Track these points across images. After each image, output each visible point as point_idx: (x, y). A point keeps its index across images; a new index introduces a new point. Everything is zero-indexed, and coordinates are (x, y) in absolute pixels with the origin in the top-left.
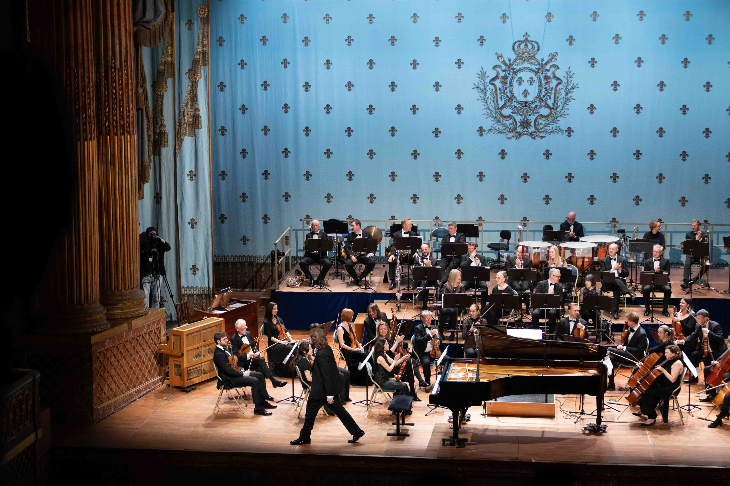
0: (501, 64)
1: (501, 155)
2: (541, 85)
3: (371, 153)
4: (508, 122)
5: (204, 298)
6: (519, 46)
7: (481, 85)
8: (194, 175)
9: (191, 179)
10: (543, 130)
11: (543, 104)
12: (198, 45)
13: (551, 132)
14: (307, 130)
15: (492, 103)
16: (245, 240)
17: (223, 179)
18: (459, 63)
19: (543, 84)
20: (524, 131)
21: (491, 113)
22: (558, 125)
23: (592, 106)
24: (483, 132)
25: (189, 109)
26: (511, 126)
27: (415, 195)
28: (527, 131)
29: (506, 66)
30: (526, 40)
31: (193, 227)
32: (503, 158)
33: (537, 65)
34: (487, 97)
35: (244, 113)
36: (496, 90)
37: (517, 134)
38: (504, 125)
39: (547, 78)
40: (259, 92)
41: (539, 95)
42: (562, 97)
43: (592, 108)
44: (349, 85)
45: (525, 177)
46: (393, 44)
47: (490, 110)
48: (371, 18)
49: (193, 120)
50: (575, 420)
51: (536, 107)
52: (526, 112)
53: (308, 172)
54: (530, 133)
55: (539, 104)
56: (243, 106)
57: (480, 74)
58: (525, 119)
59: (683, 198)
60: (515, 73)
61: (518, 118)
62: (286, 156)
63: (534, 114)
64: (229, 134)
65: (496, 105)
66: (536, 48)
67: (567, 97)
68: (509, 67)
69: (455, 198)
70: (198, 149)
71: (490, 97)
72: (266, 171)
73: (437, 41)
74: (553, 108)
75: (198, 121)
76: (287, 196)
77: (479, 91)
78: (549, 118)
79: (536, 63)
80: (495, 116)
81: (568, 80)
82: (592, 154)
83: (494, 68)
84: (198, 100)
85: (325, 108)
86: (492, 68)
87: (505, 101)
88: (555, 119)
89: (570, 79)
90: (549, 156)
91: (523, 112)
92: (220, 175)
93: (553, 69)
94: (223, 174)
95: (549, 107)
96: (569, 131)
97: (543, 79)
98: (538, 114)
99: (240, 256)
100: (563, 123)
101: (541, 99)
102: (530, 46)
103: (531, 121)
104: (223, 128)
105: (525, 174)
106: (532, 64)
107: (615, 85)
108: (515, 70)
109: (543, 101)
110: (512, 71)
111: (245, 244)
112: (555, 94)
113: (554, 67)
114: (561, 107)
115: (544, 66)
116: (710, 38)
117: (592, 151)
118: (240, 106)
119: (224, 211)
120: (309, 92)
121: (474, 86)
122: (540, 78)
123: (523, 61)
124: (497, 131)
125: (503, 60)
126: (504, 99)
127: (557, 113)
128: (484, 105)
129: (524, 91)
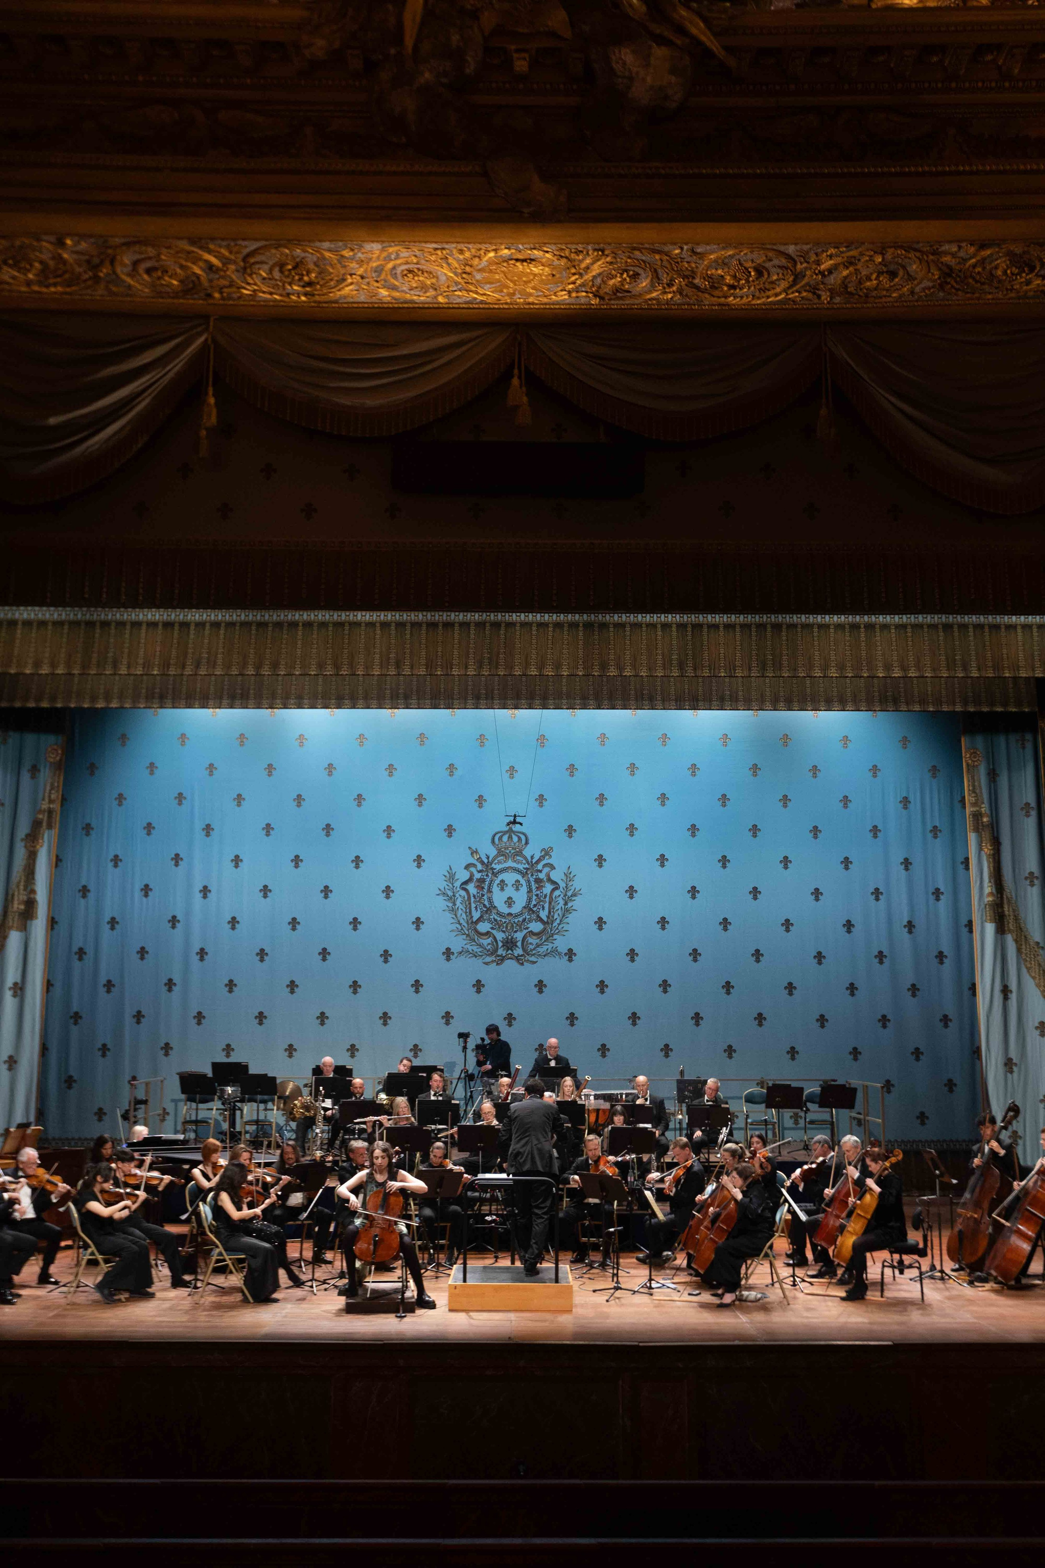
0: (475, 862)
1: (476, 988)
2: (530, 891)
3: (292, 986)
4: (486, 942)
6: (500, 839)
7: (448, 891)
8: (19, 989)
9: (15, 996)
10: (534, 952)
11: (534, 916)
12: (43, 799)
13: (545, 956)
14: (202, 953)
15: (464, 916)
16: (100, 1113)
17: (76, 1023)
18: (419, 860)
19: (533, 889)
20: (508, 954)
21: (462, 929)
22: (555, 946)
23: (600, 919)
24: (451, 956)
25: (22, 891)
26: (489, 947)
27: (353, 1046)
28: (511, 954)
29: (483, 865)
30: (510, 831)
32: (479, 991)
33: (525, 864)
34: (457, 907)
35: (113, 928)
36: (469, 898)
37: (498, 958)
39: (538, 881)
40: (136, 900)
41: (529, 904)
42: (559, 907)
43: (600, 922)
44: (266, 891)
45: (510, 1019)
46: (328, 834)
47: (460, 924)
48: (299, 799)
49: (26, 907)
50: (607, 1298)
51: (524, 920)
52: (511, 928)
53: (199, 1013)
54: (517, 957)
55: (528, 917)
56: (113, 919)
57: (448, 875)
58: (510, 937)
59: (730, 1047)
60: (495, 875)
61: (500, 936)
62: (170, 990)
63: (521, 931)
65: (470, 917)
66: (524, 842)
67: (567, 907)
68: (487, 866)
70: (29, 949)
71: (461, 907)
72: (139, 1012)
73: (389, 830)
74: (547, 923)
75: (33, 908)
76: (167, 1048)
77: (446, 898)
78: (543, 936)
79: (524, 862)
80: (467, 933)
81: (567, 885)
82: (602, 986)
83: (467, 867)
84: (36, 878)
85: (229, 922)
86: (464, 867)
87: (482, 912)
88: (550, 938)
89: (571, 883)
90: (543, 988)
91: (507, 928)
92: (71, 1017)
93: (546, 870)
95: (541, 920)
96: (570, 954)
97: (533, 883)
98: (527, 931)
100: (561, 943)
101: (531, 909)
102: (515, 839)
103: (518, 940)
105: (511, 1014)
106: (519, 862)
107: (631, 891)
108: (495, 871)
109: (533, 912)
110: (491, 871)
111: (100, 1120)
112: (550, 903)
113: (548, 866)
114: (558, 921)
115: (535, 865)
116: (755, 830)
117: (602, 982)
118: (107, 918)
119: (72, 1072)
120: (207, 899)
121: (439, 892)
122: (529, 881)
123: (506, 858)
124: (471, 953)
125: (478, 857)
126: (481, 909)
127: (553, 928)
128: (453, 918)
129: (508, 899)
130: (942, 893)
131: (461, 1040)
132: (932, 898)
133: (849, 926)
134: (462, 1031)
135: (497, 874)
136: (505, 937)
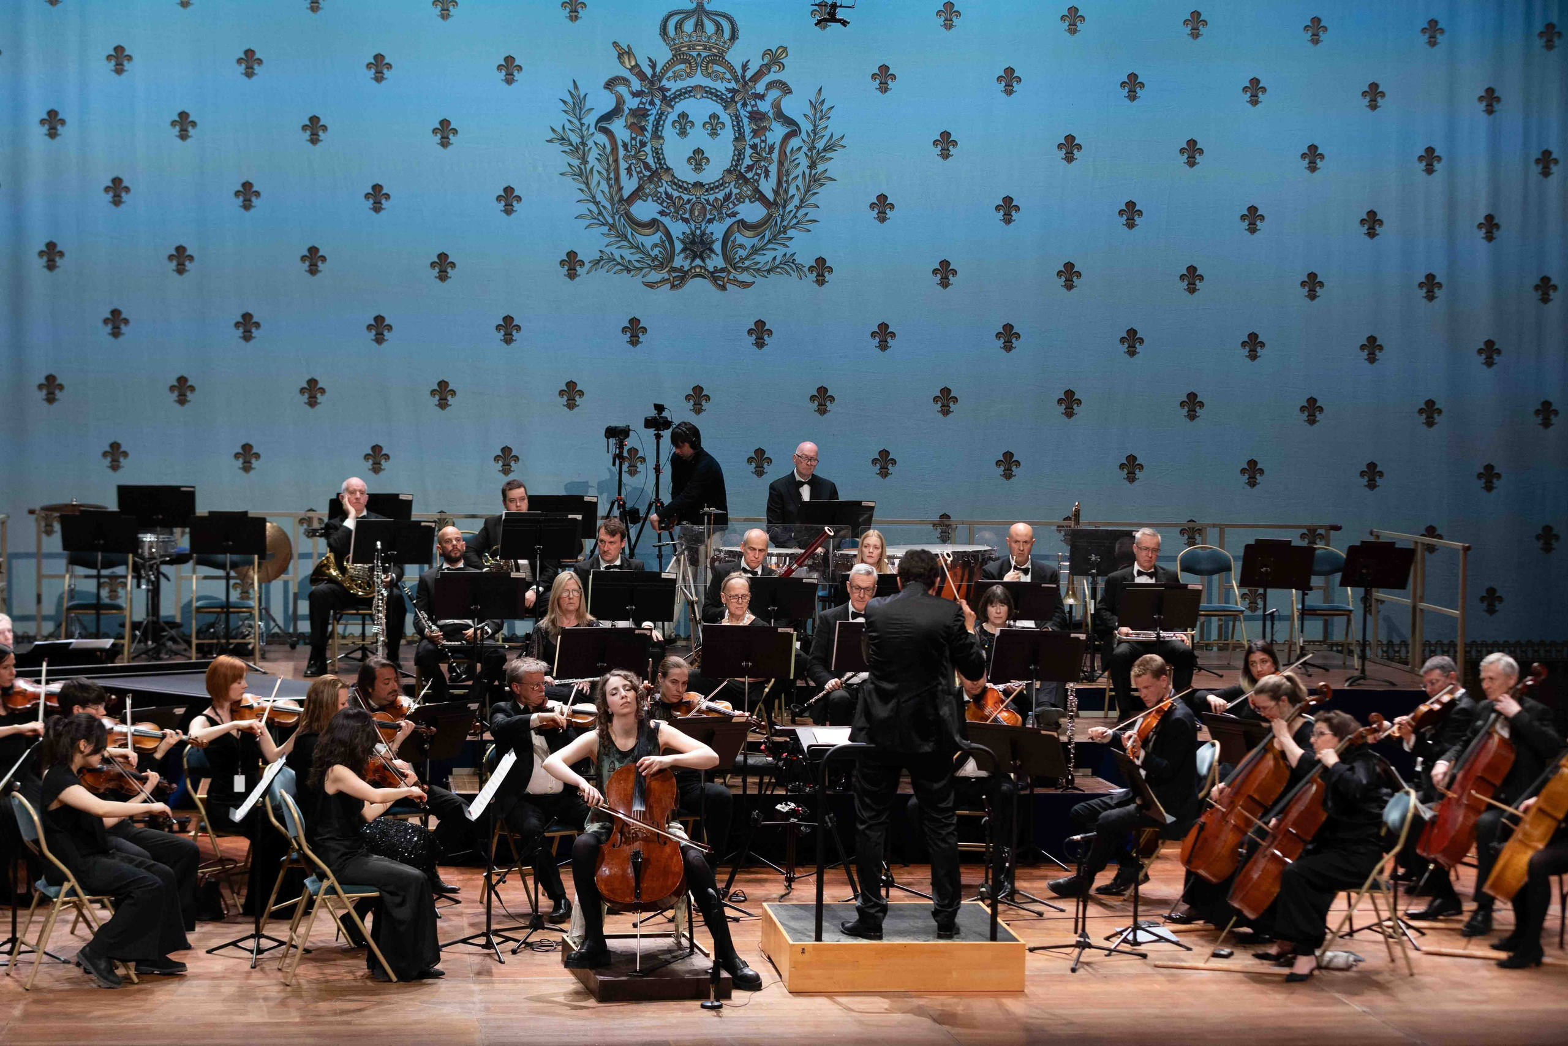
0: (627, 74)
1: (629, 334)
2: (739, 138)
3: (247, 325)
4: (650, 240)
6: (679, 26)
7: (570, 133)
10: (747, 263)
11: (747, 190)
13: (769, 271)
14: (51, 254)
15: (604, 186)
18: (509, 68)
19: (746, 134)
20: (695, 268)
21: (600, 213)
22: (789, 251)
23: (882, 198)
24: (578, 268)
26: (656, 251)
27: (377, 449)
28: (701, 267)
29: (642, 80)
30: (700, 10)
32: (634, 341)
33: (729, 81)
34: (588, 167)
36: (615, 149)
37: (674, 275)
39: (757, 117)
41: (736, 165)
42: (798, 171)
43: (882, 206)
44: (184, 123)
45: (697, 398)
46: (315, 7)
47: (597, 203)
51: (727, 197)
52: (700, 213)
53: (51, 379)
54: (712, 273)
55: (735, 191)
57: (570, 100)
58: (698, 232)
59: (1132, 459)
60: (669, 101)
61: (678, 229)
63: (722, 219)
65: (615, 189)
66: (727, 34)
67: (814, 172)
68: (652, 83)
69: (496, 459)
71: (598, 167)
74: (775, 204)
77: (567, 149)
78: (764, 230)
79: (728, 76)
80: (610, 221)
81: (815, 126)
82: (883, 334)
83: (610, 85)
85: (107, 189)
86: (603, 84)
87: (640, 179)
88: (780, 235)
89: (822, 124)
90: (766, 337)
91: (692, 211)
93: (774, 94)
95: (762, 198)
96: (821, 269)
97: (746, 121)
98: (734, 219)
100: (802, 246)
101: (741, 176)
102: (710, 28)
103: (714, 238)
105: (698, 389)
106: (716, 77)
107: (945, 143)
108: (668, 94)
109: (747, 181)
110: (659, 95)
112: (781, 164)
113: (776, 87)
114: (796, 201)
115: (750, 84)
116: (1196, 22)
117: (883, 327)
120: (58, 138)
121: (553, 136)
122: (737, 117)
123: (691, 67)
124: (619, 264)
125: (633, 63)
126: (638, 173)
127: (786, 216)
128: (582, 190)
129: (694, 152)
130: (1556, 161)
131: (612, 441)
132: (1535, 170)
133: (1372, 222)
134: (613, 424)
135: (671, 100)
136: (689, 232)
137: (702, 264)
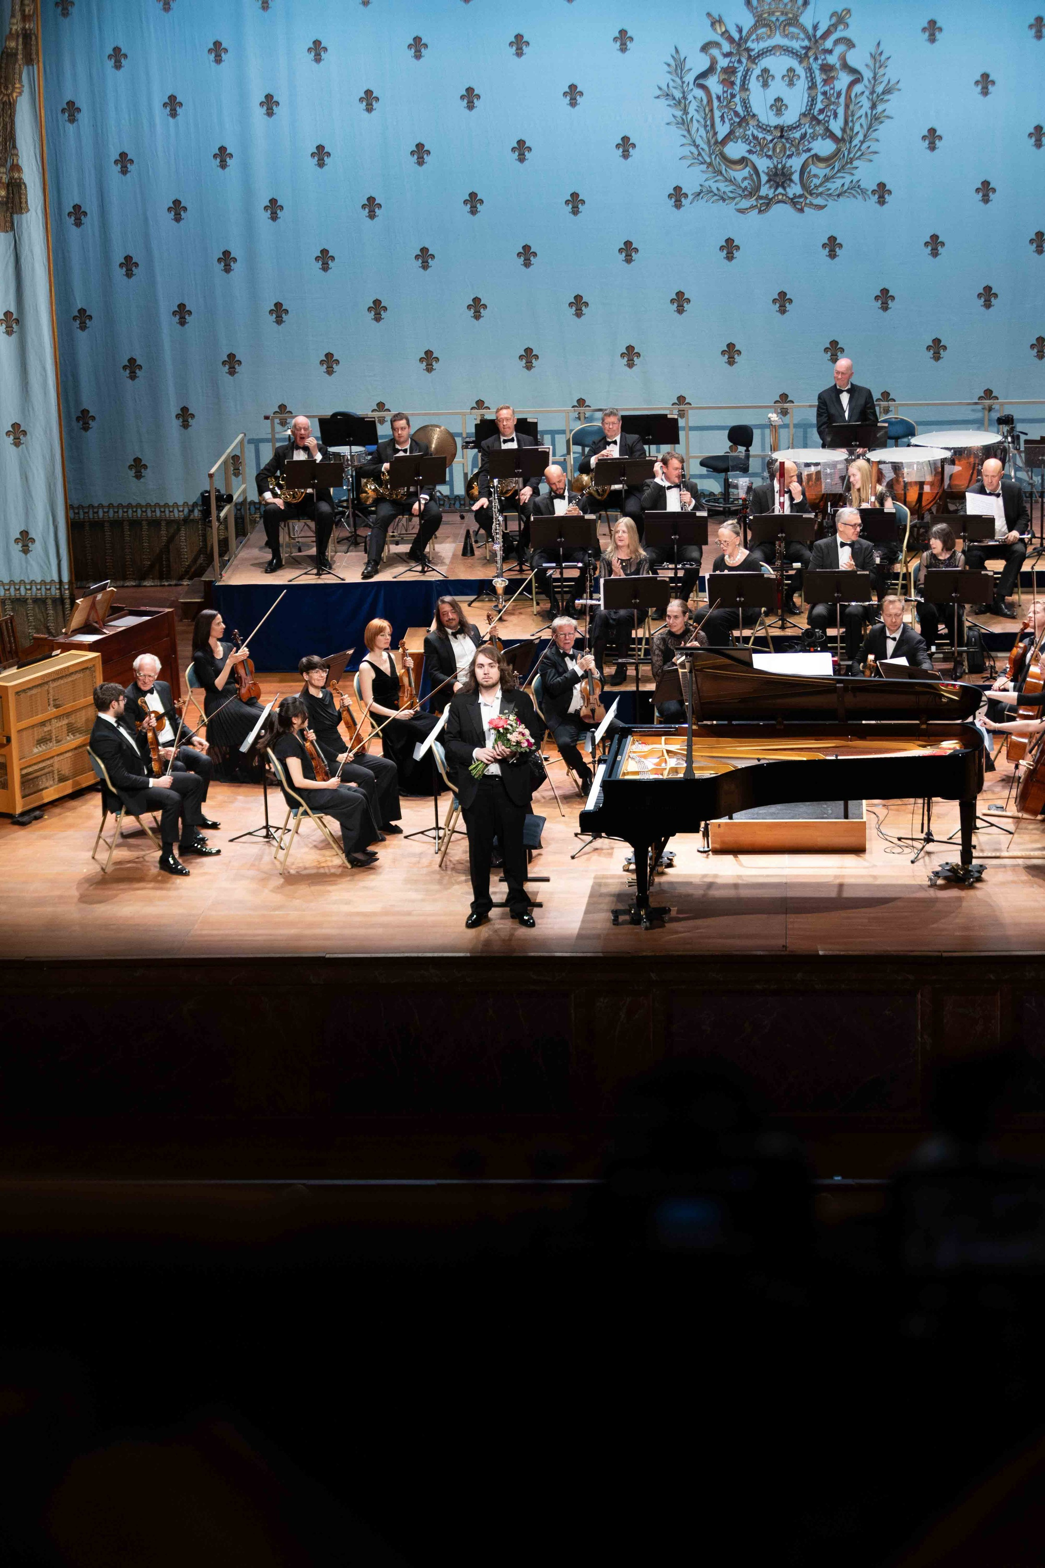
0: (719, 39)
1: (725, 252)
2: (812, 86)
3: (425, 257)
4: (740, 174)
5: (50, 607)
7: (674, 90)
8: (14, 321)
9: (9, 332)
10: (821, 190)
11: (820, 129)
12: (13, 16)
13: (839, 196)
14: (274, 208)
15: (702, 132)
16: (138, 466)
17: (83, 327)
18: (621, 39)
19: (818, 83)
20: (778, 195)
21: (700, 154)
22: (855, 179)
23: (932, 131)
24: (683, 199)
26: (746, 183)
27: (528, 351)
28: (783, 195)
29: (731, 43)
31: (17, 443)
32: (730, 257)
33: (803, 40)
34: (689, 117)
35: (124, 171)
36: (710, 101)
37: (761, 202)
38: (731, 181)
39: (826, 68)
40: (158, 120)
41: (810, 110)
42: (862, 112)
43: (932, 137)
44: (369, 99)
45: (782, 301)
47: (697, 146)
49: (8, 193)
50: (912, 856)
51: (803, 136)
52: (781, 151)
53: (278, 305)
54: (792, 199)
55: (810, 131)
56: (123, 155)
57: (673, 63)
58: (780, 166)
60: (753, 60)
61: (763, 164)
62: (227, 269)
63: (799, 154)
64: (91, 221)
65: (711, 133)
66: (800, 1)
67: (874, 112)
68: (739, 45)
69: (623, 355)
70: (22, 260)
71: (697, 116)
72: (182, 306)
74: (843, 139)
75: (20, 194)
76: (232, 362)
77: (672, 102)
78: (835, 162)
79: (802, 36)
80: (708, 160)
81: (875, 75)
82: (935, 244)
83: (705, 48)
84: (18, 146)
85: (313, 155)
86: (699, 48)
87: (732, 124)
88: (848, 165)
89: (881, 71)
90: (837, 249)
91: (774, 150)
92: (75, 318)
93: (840, 49)
94: (83, 317)
95: (832, 136)
96: (882, 192)
97: (817, 72)
98: (809, 154)
99: (129, 506)
100: (866, 174)
101: (814, 118)
103: (793, 170)
104: (77, 207)
105: (783, 294)
106: (793, 37)
107: (986, 82)
108: (752, 53)
109: (819, 122)
110: (745, 54)
111: (139, 476)
112: (847, 107)
113: (843, 43)
114: (860, 137)
115: (820, 41)
117: (934, 238)
118: (115, 156)
119: (88, 401)
120: (274, 116)
121: (659, 93)
122: (810, 70)
123: (771, 31)
124: (716, 195)
125: (723, 30)
126: (730, 120)
127: (852, 149)
128: (684, 136)
129: (775, 100)
135: (755, 59)
136: (772, 166)
137: (783, 192)
